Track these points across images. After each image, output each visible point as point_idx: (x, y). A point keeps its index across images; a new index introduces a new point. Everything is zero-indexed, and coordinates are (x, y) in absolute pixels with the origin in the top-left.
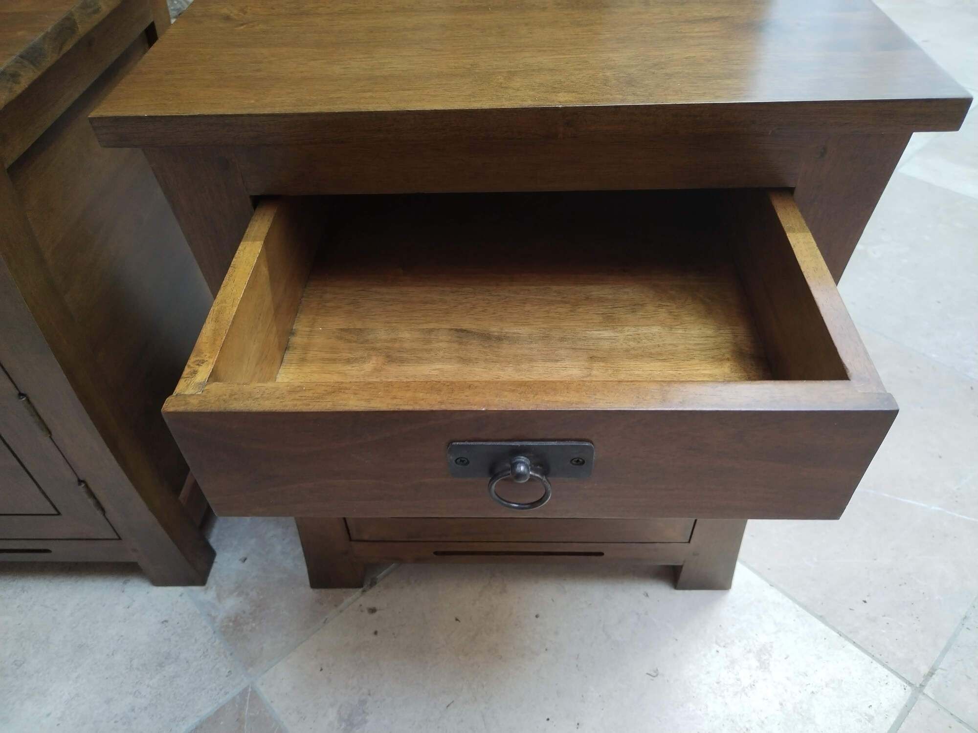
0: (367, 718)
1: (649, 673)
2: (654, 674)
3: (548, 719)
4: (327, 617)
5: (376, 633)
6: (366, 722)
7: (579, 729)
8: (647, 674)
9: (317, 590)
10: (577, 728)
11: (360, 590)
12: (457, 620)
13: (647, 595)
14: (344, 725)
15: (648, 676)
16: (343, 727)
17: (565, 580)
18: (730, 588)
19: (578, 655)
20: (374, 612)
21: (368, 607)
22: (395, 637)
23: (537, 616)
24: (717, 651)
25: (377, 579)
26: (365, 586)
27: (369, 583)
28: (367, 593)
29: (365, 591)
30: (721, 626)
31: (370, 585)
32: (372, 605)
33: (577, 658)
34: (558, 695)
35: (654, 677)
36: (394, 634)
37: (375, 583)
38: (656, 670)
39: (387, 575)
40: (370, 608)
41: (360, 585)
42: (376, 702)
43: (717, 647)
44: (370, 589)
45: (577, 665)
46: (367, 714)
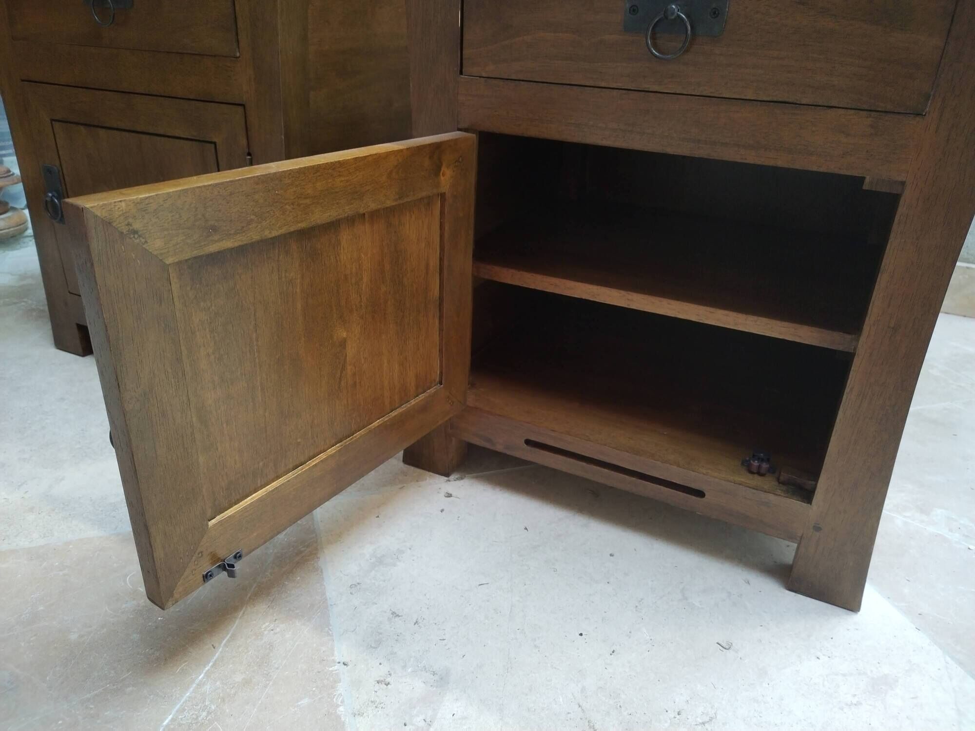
0: (398, 563)
1: (720, 642)
2: (727, 647)
3: (581, 635)
4: (405, 485)
5: (442, 511)
6: (395, 565)
7: (612, 656)
8: (718, 643)
9: (406, 466)
10: (611, 654)
11: (446, 478)
12: (526, 529)
13: (748, 583)
14: (373, 560)
15: (717, 644)
16: (372, 561)
17: (657, 540)
18: (859, 611)
19: (642, 599)
20: (449, 497)
21: (446, 492)
22: (458, 520)
23: (611, 555)
24: (818, 658)
25: (465, 477)
26: (452, 477)
27: (456, 477)
28: (451, 482)
29: (449, 481)
30: (832, 638)
31: (457, 478)
32: (450, 492)
33: (640, 601)
34: (603, 620)
35: (725, 649)
36: (459, 517)
37: (462, 479)
38: (730, 644)
39: (477, 477)
40: (447, 493)
41: (447, 475)
42: (413, 556)
43: (819, 654)
44: (455, 480)
45: (636, 606)
46: (400, 561)
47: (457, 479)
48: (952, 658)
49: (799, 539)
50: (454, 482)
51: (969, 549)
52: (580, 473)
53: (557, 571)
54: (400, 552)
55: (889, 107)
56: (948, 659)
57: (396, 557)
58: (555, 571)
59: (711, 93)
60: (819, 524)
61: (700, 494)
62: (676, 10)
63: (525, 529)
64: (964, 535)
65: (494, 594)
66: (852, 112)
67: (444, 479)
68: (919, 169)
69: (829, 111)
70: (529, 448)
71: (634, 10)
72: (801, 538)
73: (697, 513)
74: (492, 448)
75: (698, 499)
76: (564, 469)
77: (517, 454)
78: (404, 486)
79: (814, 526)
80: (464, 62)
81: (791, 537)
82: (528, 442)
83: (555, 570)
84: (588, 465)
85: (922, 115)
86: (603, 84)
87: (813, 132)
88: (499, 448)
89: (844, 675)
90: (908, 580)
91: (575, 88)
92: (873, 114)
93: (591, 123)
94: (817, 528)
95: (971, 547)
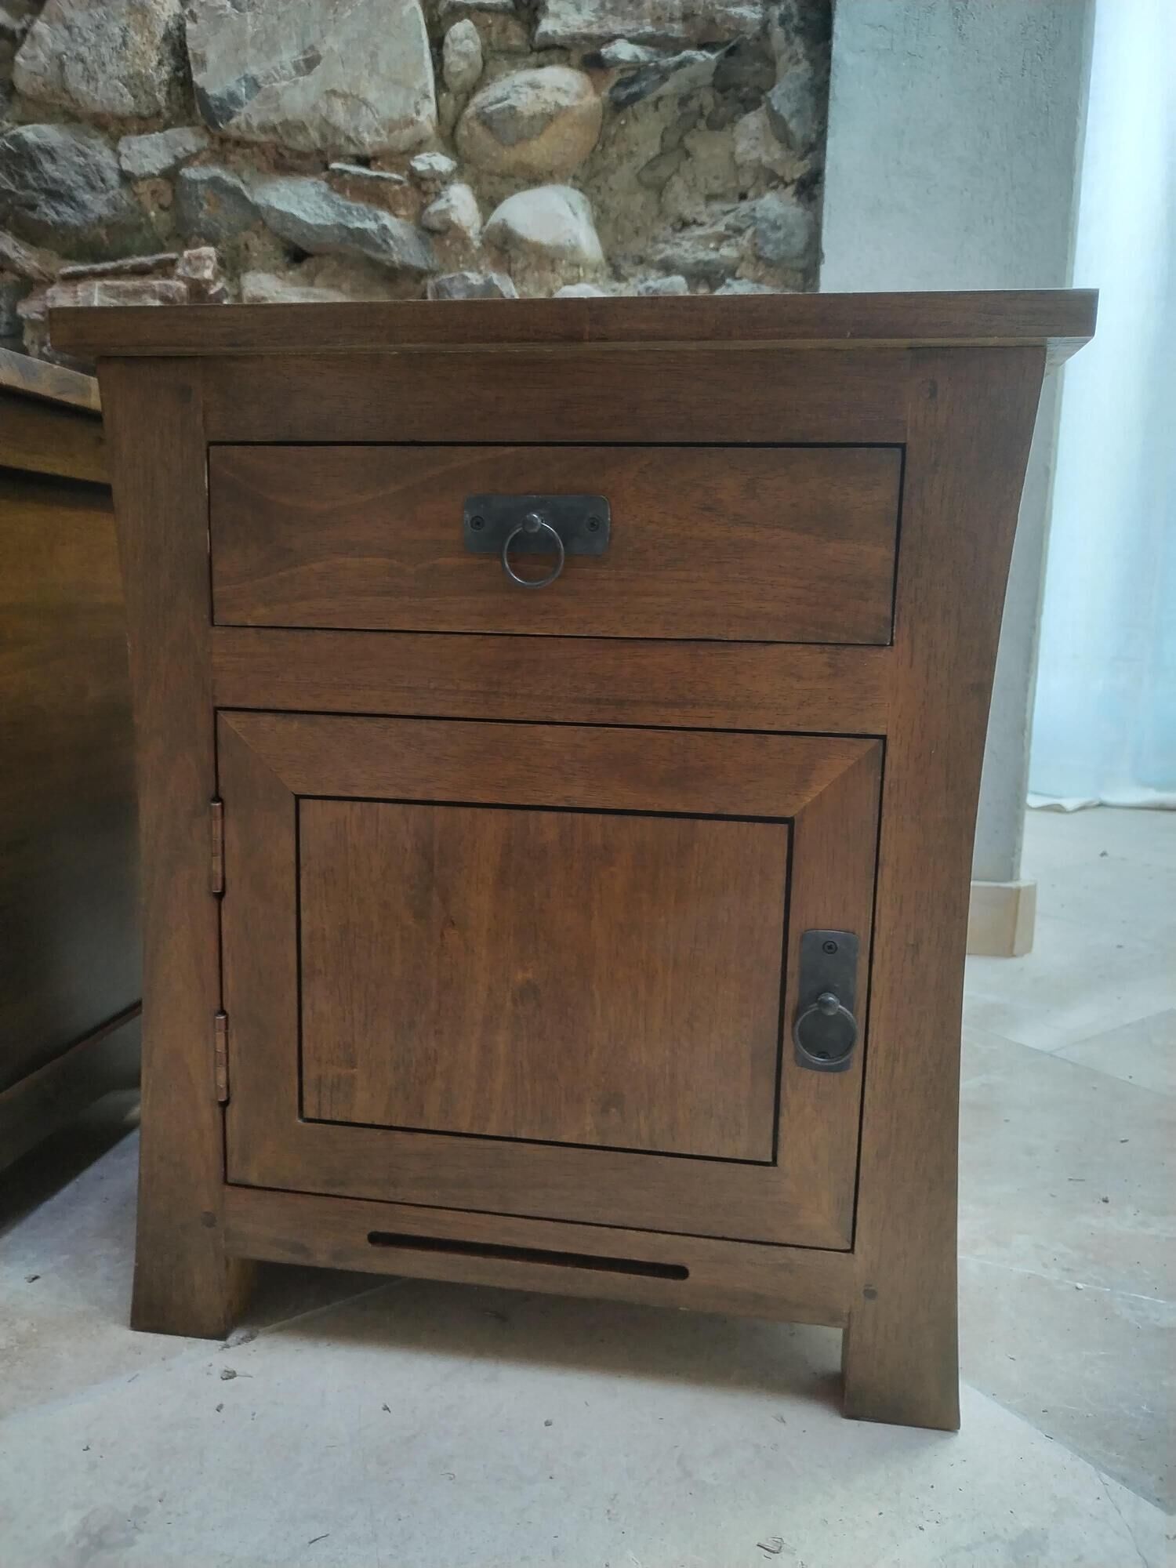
0: (138, 1538)
1: (762, 1543)
2: (776, 1549)
4: (139, 1372)
5: (220, 1407)
6: (131, 1543)
8: (758, 1545)
9: (138, 1335)
11: (222, 1343)
12: (386, 1408)
13: (782, 1420)
14: (84, 1542)
15: (759, 1548)
17: (620, 1377)
18: (959, 1429)
19: (616, 1495)
20: (231, 1378)
21: (224, 1368)
22: (253, 1419)
23: (548, 1424)
24: (921, 1529)
25: (258, 1332)
26: (233, 1338)
27: (241, 1337)
28: (232, 1349)
29: (228, 1347)
30: (932, 1487)
31: (242, 1339)
32: (231, 1368)
33: (613, 1500)
34: (554, 1554)
35: (773, 1552)
36: (254, 1414)
37: (252, 1337)
38: (779, 1540)
39: (280, 1330)
40: (226, 1371)
41: (222, 1336)
42: (169, 1513)
43: (921, 1522)
44: (239, 1344)
45: (608, 1511)
46: (140, 1531)
47: (244, 1340)
48: (1110, 1474)
49: (846, 1319)
50: (239, 1346)
51: (1077, 1288)
52: (472, 1279)
53: (454, 1477)
54: (140, 1511)
55: (844, 639)
56: (1106, 1477)
57: (133, 1526)
58: (451, 1479)
59: (603, 632)
60: (871, 1286)
61: (680, 1272)
62: (539, 521)
63: (385, 1410)
64: (1063, 1269)
65: (341, 1553)
66: (800, 647)
67: (217, 1344)
68: (900, 716)
69: (770, 648)
70: (377, 1249)
71: (478, 524)
72: (849, 1314)
73: (681, 1309)
74: (306, 1262)
75: (679, 1282)
76: (445, 1276)
77: (356, 1265)
78: (137, 1375)
79: (865, 1291)
80: (216, 605)
81: (833, 1320)
82: (375, 1238)
83: (452, 1476)
84: (487, 1260)
85: (886, 645)
86: (442, 628)
87: (754, 677)
88: (322, 1260)
89: (968, 1549)
90: (1013, 1359)
91: (402, 635)
92: (827, 648)
93: (432, 685)
94: (870, 1294)
95: (1080, 1286)
